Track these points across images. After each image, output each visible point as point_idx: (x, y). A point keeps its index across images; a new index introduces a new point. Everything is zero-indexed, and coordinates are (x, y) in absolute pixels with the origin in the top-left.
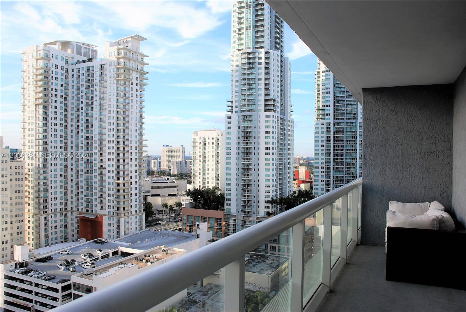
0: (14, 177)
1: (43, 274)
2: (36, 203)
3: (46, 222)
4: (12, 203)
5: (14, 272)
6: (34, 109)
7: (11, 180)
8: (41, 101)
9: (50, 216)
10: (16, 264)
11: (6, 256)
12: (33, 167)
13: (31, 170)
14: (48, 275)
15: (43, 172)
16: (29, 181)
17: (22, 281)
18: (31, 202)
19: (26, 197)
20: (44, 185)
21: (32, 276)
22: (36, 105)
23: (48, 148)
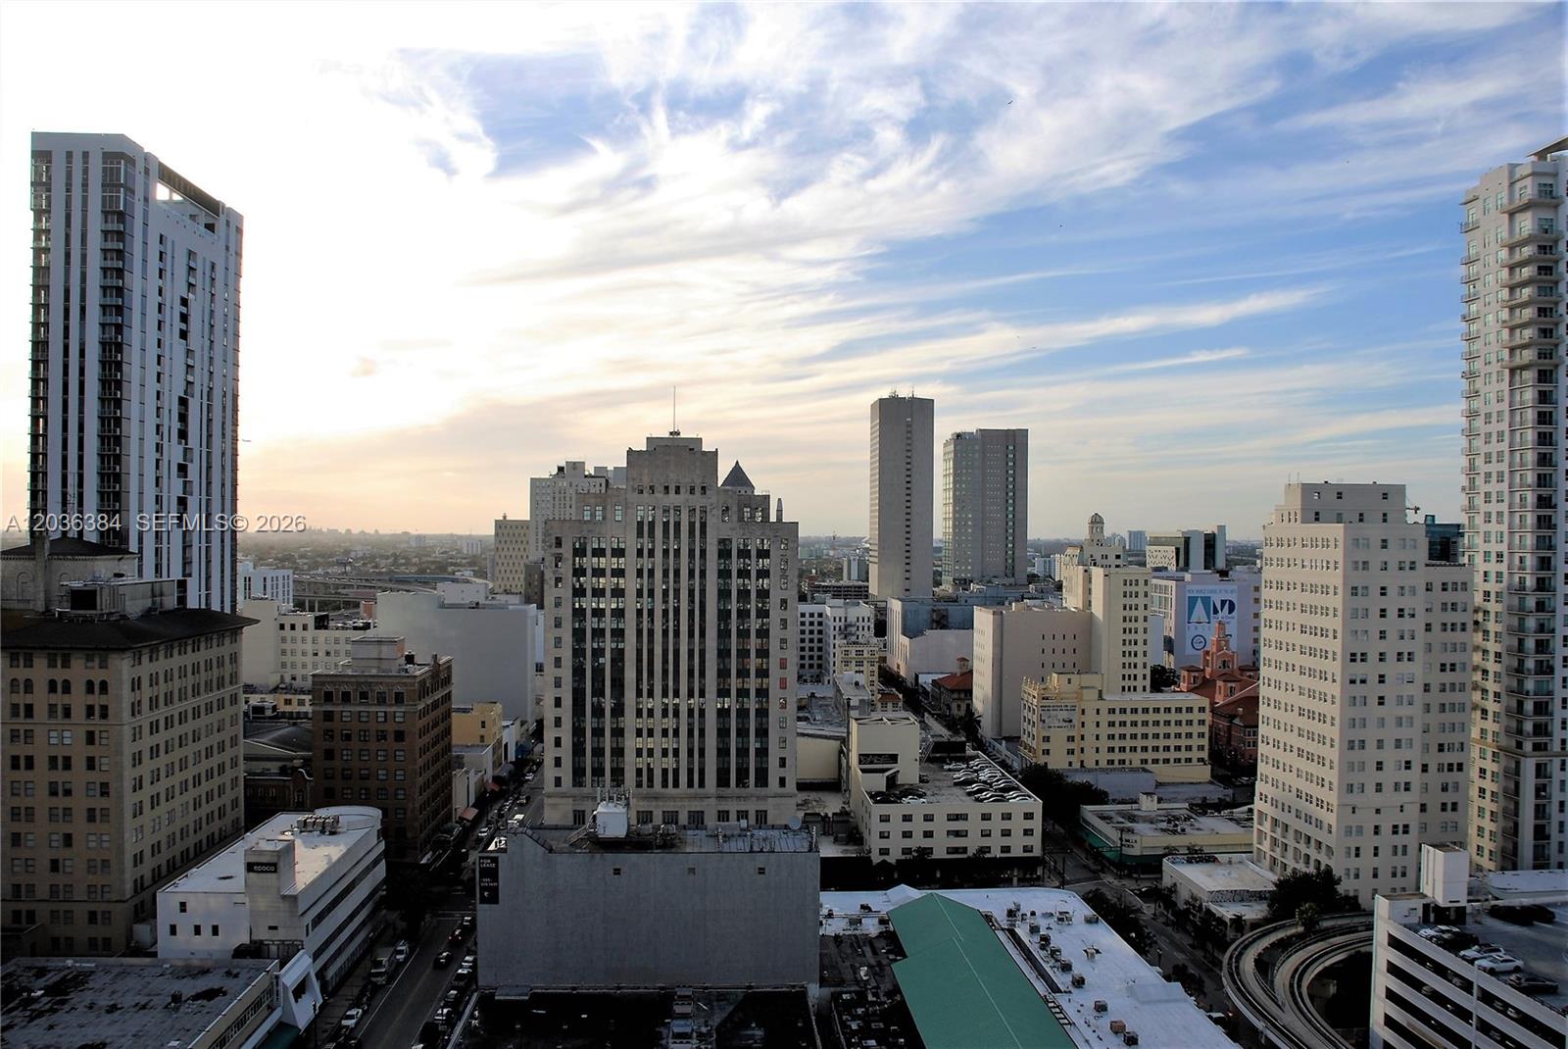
0: (1437, 618)
1: (1510, 966)
2: (1508, 710)
3: (1542, 781)
4: (1428, 705)
5: (1416, 932)
6: (1505, 386)
7: (1428, 627)
8: (1528, 355)
9: (1557, 762)
10: (1426, 907)
11: (1404, 875)
12: (1501, 585)
13: (1493, 596)
14: (1531, 974)
15: (1537, 603)
16: (1486, 632)
17: (1440, 970)
18: (1492, 706)
19: (1475, 687)
20: (1537, 652)
21: (1471, 961)
22: (1512, 371)
23: (1556, 520)
